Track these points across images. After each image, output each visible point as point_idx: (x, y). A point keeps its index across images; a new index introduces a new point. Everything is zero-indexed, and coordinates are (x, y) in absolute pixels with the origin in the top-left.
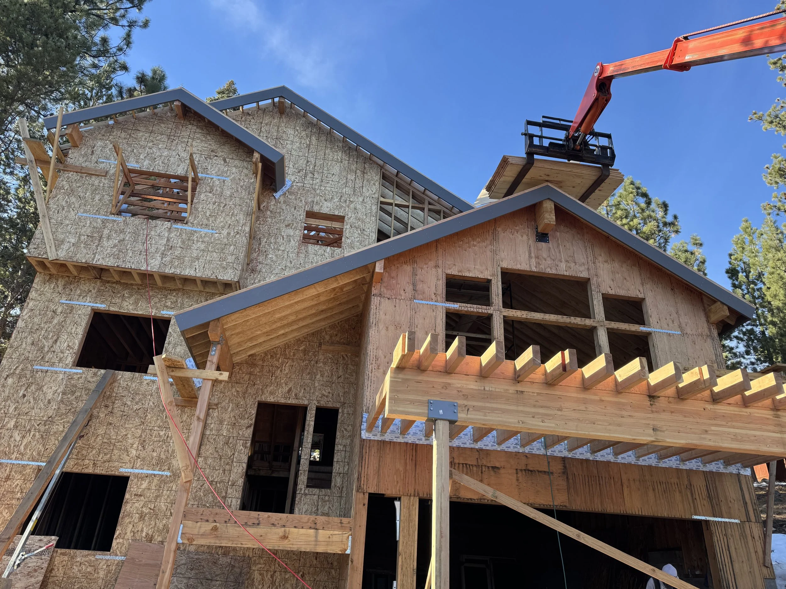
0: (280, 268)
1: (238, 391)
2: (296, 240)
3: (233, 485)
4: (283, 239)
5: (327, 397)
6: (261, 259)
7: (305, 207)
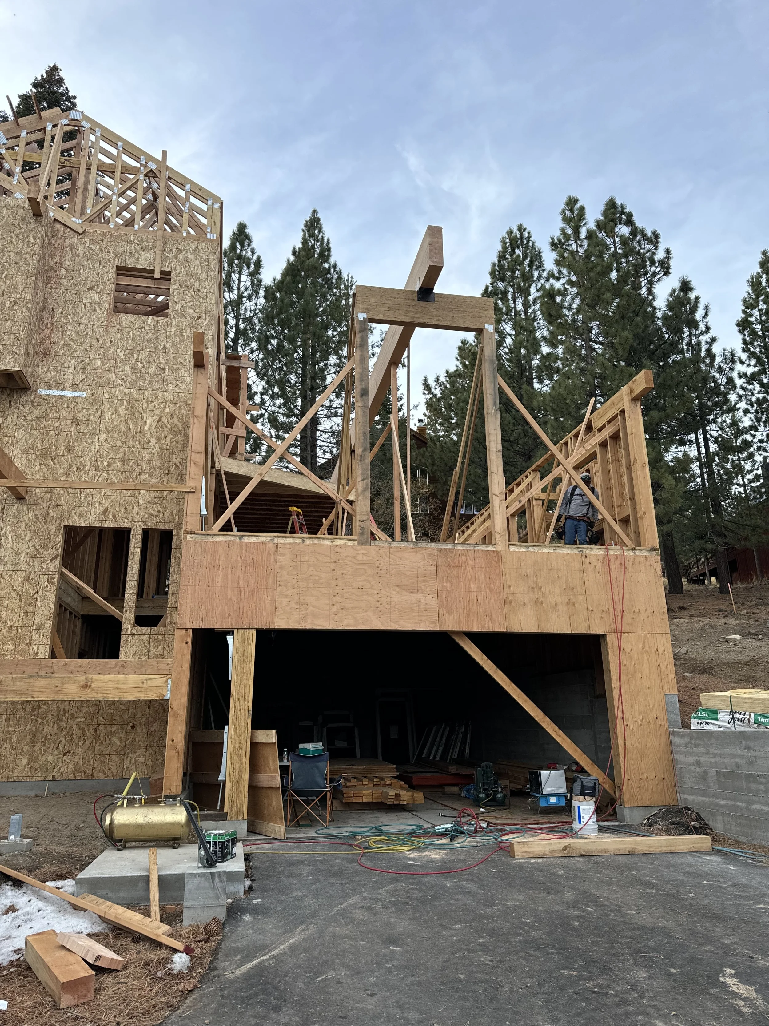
0: (82, 348)
1: (36, 515)
2: (103, 309)
3: (38, 629)
4: (85, 309)
5: (156, 516)
6: (56, 337)
7: (114, 260)
